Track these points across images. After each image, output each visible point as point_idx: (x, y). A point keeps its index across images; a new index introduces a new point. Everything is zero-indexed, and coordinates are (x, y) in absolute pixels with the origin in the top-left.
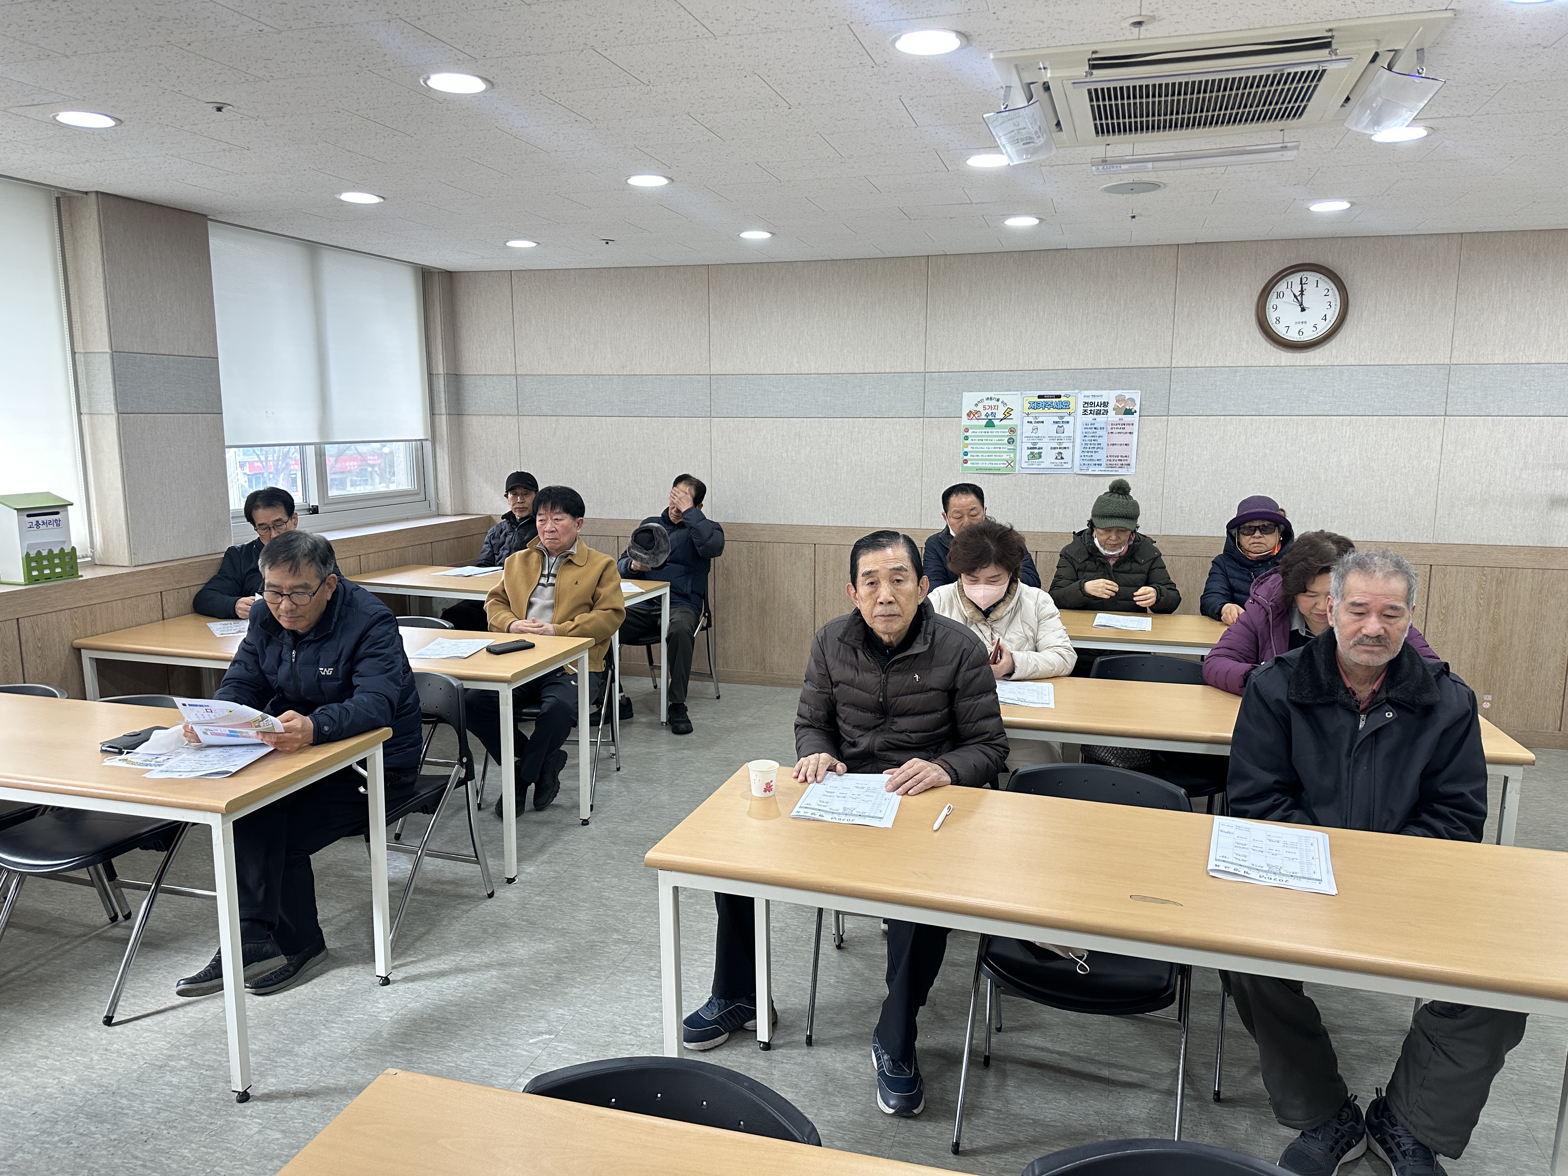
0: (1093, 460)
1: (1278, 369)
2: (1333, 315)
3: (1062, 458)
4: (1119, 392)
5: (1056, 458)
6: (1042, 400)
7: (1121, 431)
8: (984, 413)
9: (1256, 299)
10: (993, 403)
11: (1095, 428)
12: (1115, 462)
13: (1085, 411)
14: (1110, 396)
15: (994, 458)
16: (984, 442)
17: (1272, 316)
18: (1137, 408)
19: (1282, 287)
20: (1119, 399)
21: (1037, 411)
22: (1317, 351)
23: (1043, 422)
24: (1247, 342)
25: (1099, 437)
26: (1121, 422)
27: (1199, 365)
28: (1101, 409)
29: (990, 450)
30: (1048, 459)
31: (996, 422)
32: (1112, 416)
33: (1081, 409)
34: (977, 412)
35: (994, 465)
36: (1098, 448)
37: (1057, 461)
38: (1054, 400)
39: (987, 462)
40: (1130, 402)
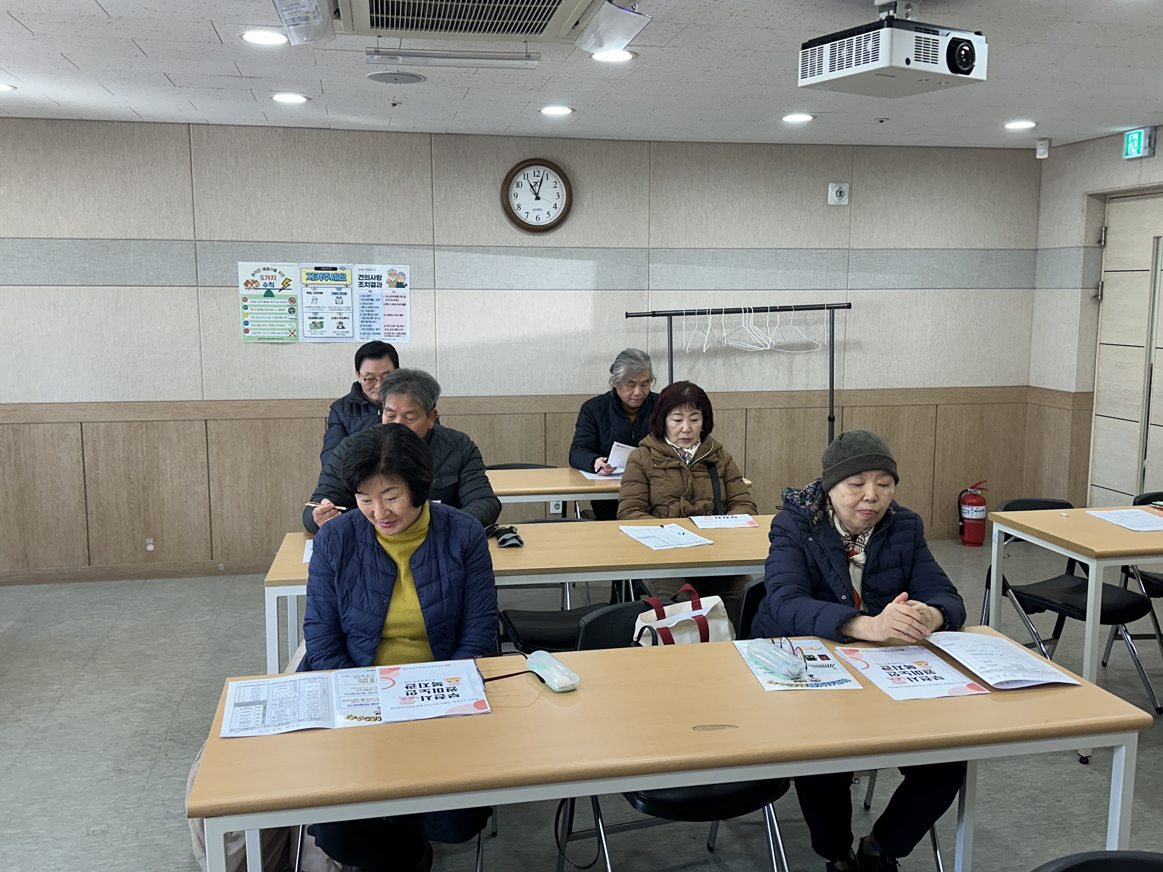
0: (372, 329)
1: (522, 249)
2: (561, 204)
3: (343, 328)
4: (390, 267)
5: (338, 328)
6: (319, 272)
7: (395, 302)
8: (262, 283)
9: (499, 187)
10: (271, 273)
11: (372, 300)
12: (392, 332)
13: (361, 283)
14: (381, 269)
15: (276, 327)
16: (264, 311)
17: (515, 202)
18: (407, 282)
19: (520, 178)
20: (392, 273)
21: (315, 282)
22: (552, 234)
23: (322, 293)
24: (496, 225)
25: (376, 307)
26: (394, 294)
27: (458, 244)
28: (374, 282)
29: (271, 319)
30: (330, 327)
31: (275, 292)
32: (386, 289)
33: (356, 282)
34: (255, 282)
35: (276, 335)
36: (375, 318)
37: (338, 330)
38: (331, 272)
39: (270, 332)
40: (401, 276)
